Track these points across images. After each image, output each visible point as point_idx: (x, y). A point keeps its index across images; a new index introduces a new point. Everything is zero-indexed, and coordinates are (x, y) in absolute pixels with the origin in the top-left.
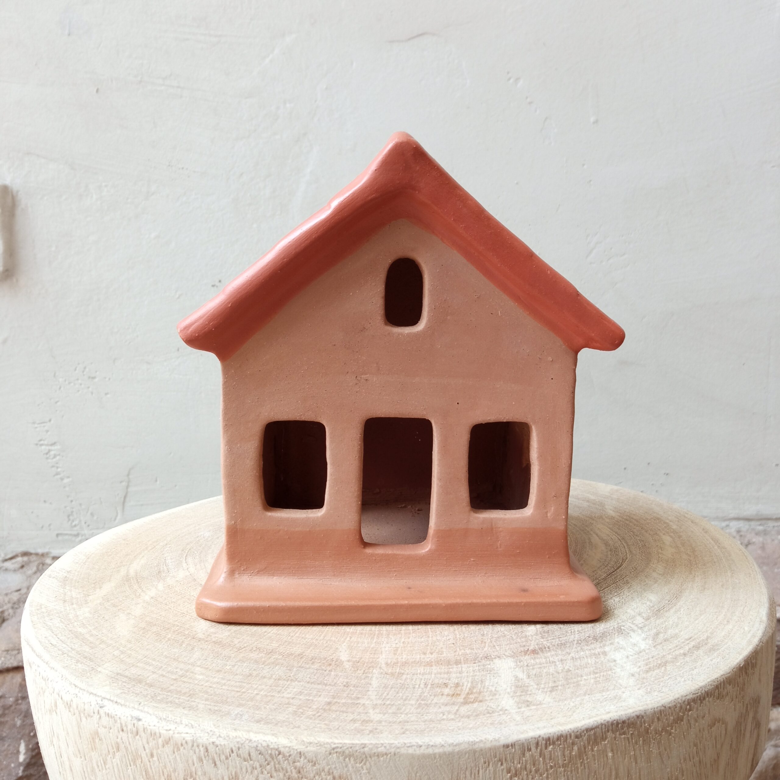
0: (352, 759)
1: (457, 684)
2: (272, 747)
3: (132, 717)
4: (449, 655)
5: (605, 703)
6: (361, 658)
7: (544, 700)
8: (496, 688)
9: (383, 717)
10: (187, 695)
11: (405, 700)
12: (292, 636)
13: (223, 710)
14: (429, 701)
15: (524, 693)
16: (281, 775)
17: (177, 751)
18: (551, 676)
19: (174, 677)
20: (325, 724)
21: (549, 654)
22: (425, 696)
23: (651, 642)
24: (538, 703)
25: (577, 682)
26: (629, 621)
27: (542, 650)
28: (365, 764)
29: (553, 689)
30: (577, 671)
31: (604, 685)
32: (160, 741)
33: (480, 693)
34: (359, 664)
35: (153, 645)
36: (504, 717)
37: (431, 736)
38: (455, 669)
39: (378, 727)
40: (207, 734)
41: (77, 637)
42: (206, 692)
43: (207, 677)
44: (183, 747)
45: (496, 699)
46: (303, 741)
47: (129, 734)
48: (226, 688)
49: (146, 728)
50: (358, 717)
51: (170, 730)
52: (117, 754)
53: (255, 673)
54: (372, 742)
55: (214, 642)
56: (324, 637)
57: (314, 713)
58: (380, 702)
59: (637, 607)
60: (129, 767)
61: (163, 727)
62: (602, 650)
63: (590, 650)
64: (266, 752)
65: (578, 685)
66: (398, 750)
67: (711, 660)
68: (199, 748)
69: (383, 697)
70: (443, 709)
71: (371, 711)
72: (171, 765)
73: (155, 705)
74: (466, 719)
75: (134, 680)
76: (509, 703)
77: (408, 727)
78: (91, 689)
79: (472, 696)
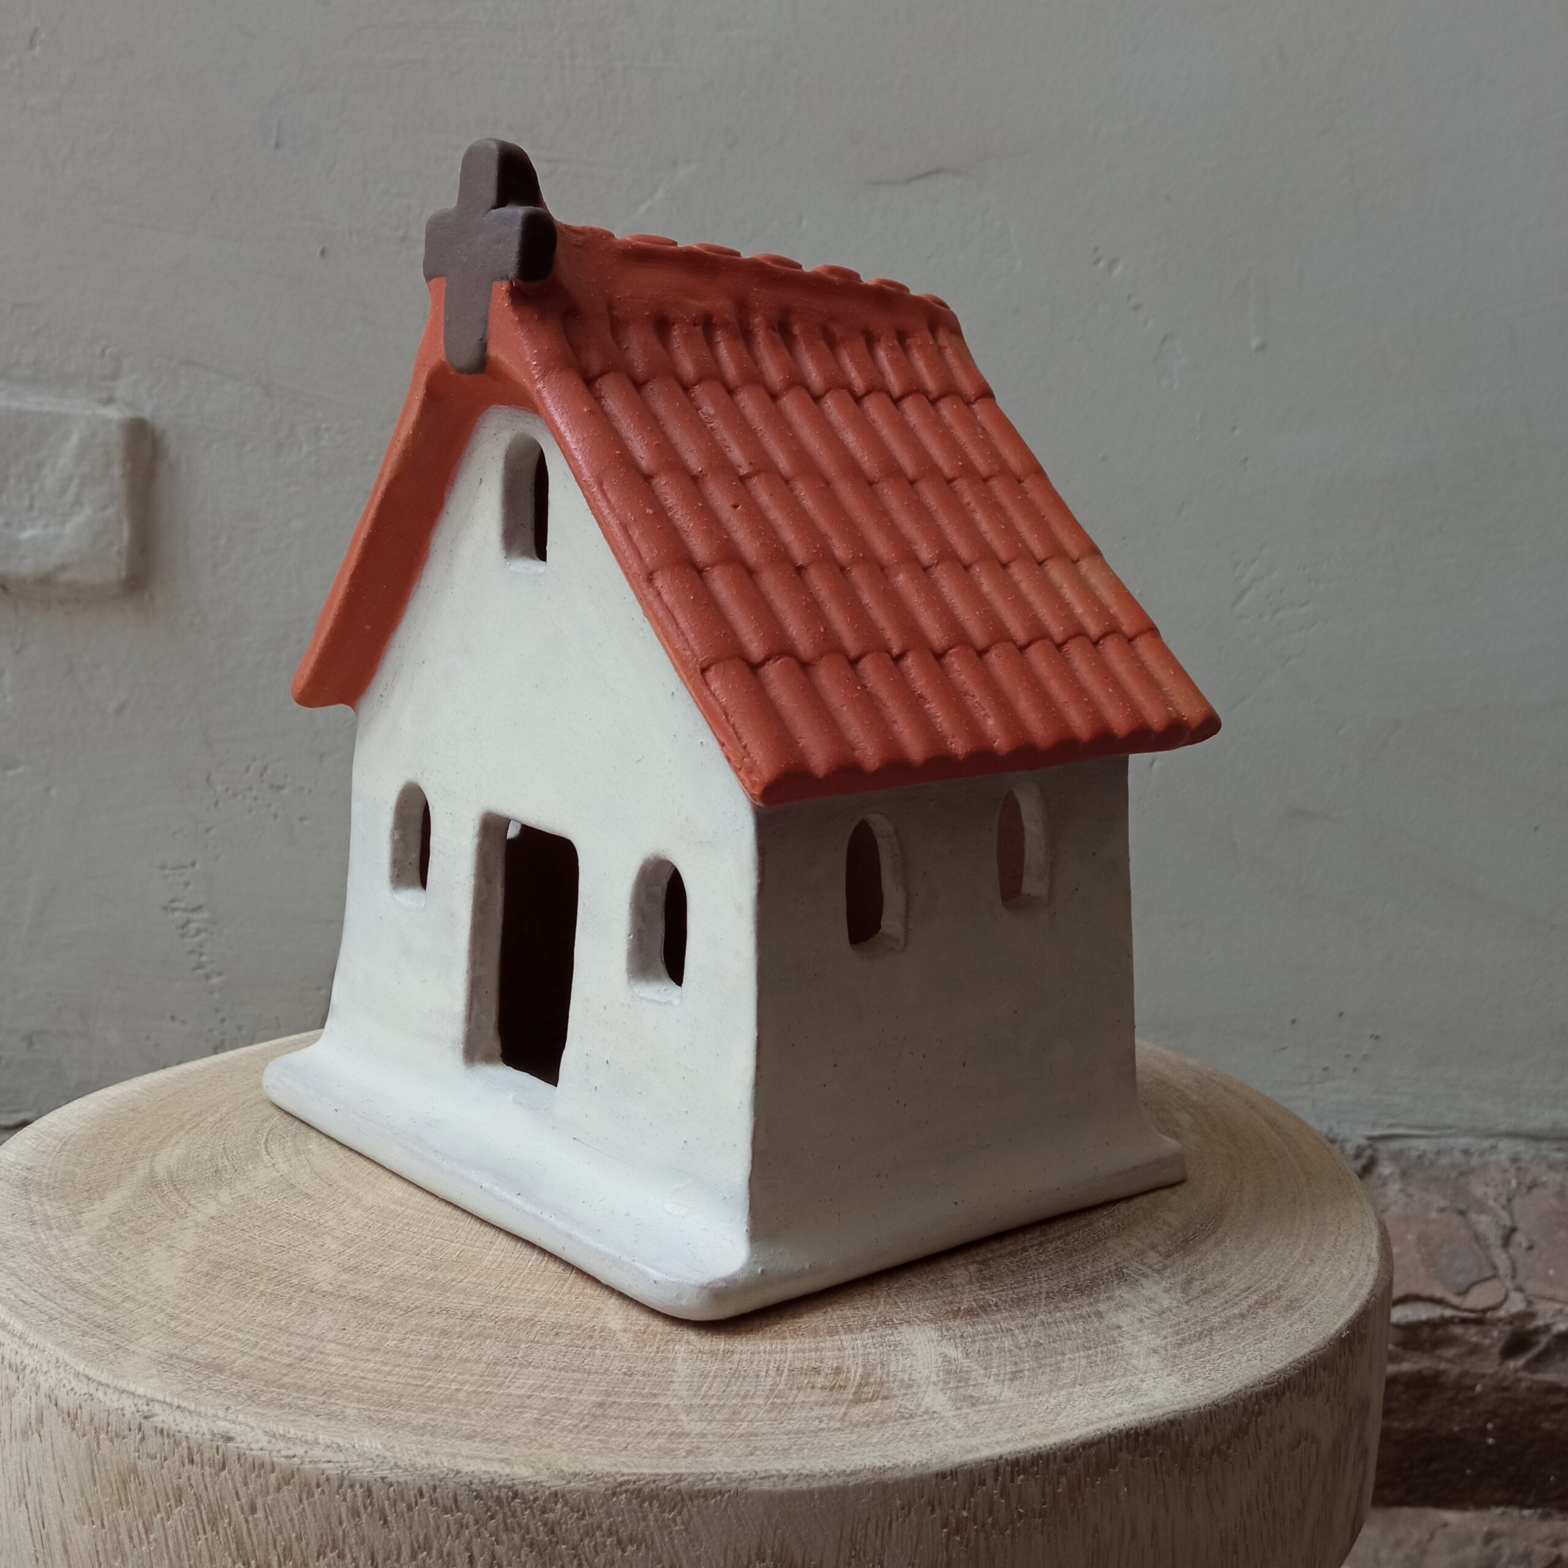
0: (656, 1504)
1: (837, 1368)
2: (501, 1483)
3: (214, 1434)
5: (1112, 1398)
7: (1000, 1395)
8: (910, 1374)
9: (709, 1428)
10: (320, 1393)
11: (745, 1397)
13: (396, 1418)
14: (791, 1399)
15: (962, 1384)
16: (517, 1538)
17: (307, 1499)
18: (1008, 1355)
19: (286, 1361)
21: (998, 1316)
22: (780, 1391)
23: (1179, 1295)
24: (991, 1399)
25: (1056, 1364)
26: (1136, 1259)
27: (985, 1310)
28: (680, 1513)
29: (1015, 1376)
30: (1052, 1345)
31: (1105, 1368)
32: (273, 1478)
33: (882, 1383)
34: (645, 1336)
35: (232, 1304)
36: (933, 1424)
37: (803, 1458)
38: (828, 1343)
39: (702, 1445)
40: (370, 1463)
41: (72, 1289)
42: (357, 1388)
43: (352, 1361)
44: (320, 1489)
45: (914, 1393)
46: (562, 1471)
47: (206, 1467)
48: (394, 1379)
49: (244, 1454)
50: (661, 1427)
51: (294, 1456)
52: (176, 1511)
53: (446, 1354)
54: (693, 1470)
55: (354, 1298)
57: (575, 1422)
58: (697, 1401)
59: (1147, 1236)
60: (202, 1536)
61: (279, 1451)
62: (1094, 1309)
63: (1072, 1309)
64: (489, 1494)
65: (1059, 1369)
66: (744, 1485)
67: (1291, 1325)
68: (353, 1490)
69: (703, 1393)
70: (817, 1411)
71: (683, 1417)
72: (293, 1526)
73: (258, 1410)
74: (864, 1429)
75: (206, 1367)
76: (937, 1400)
77: (758, 1444)
78: (122, 1384)
79: (869, 1391)
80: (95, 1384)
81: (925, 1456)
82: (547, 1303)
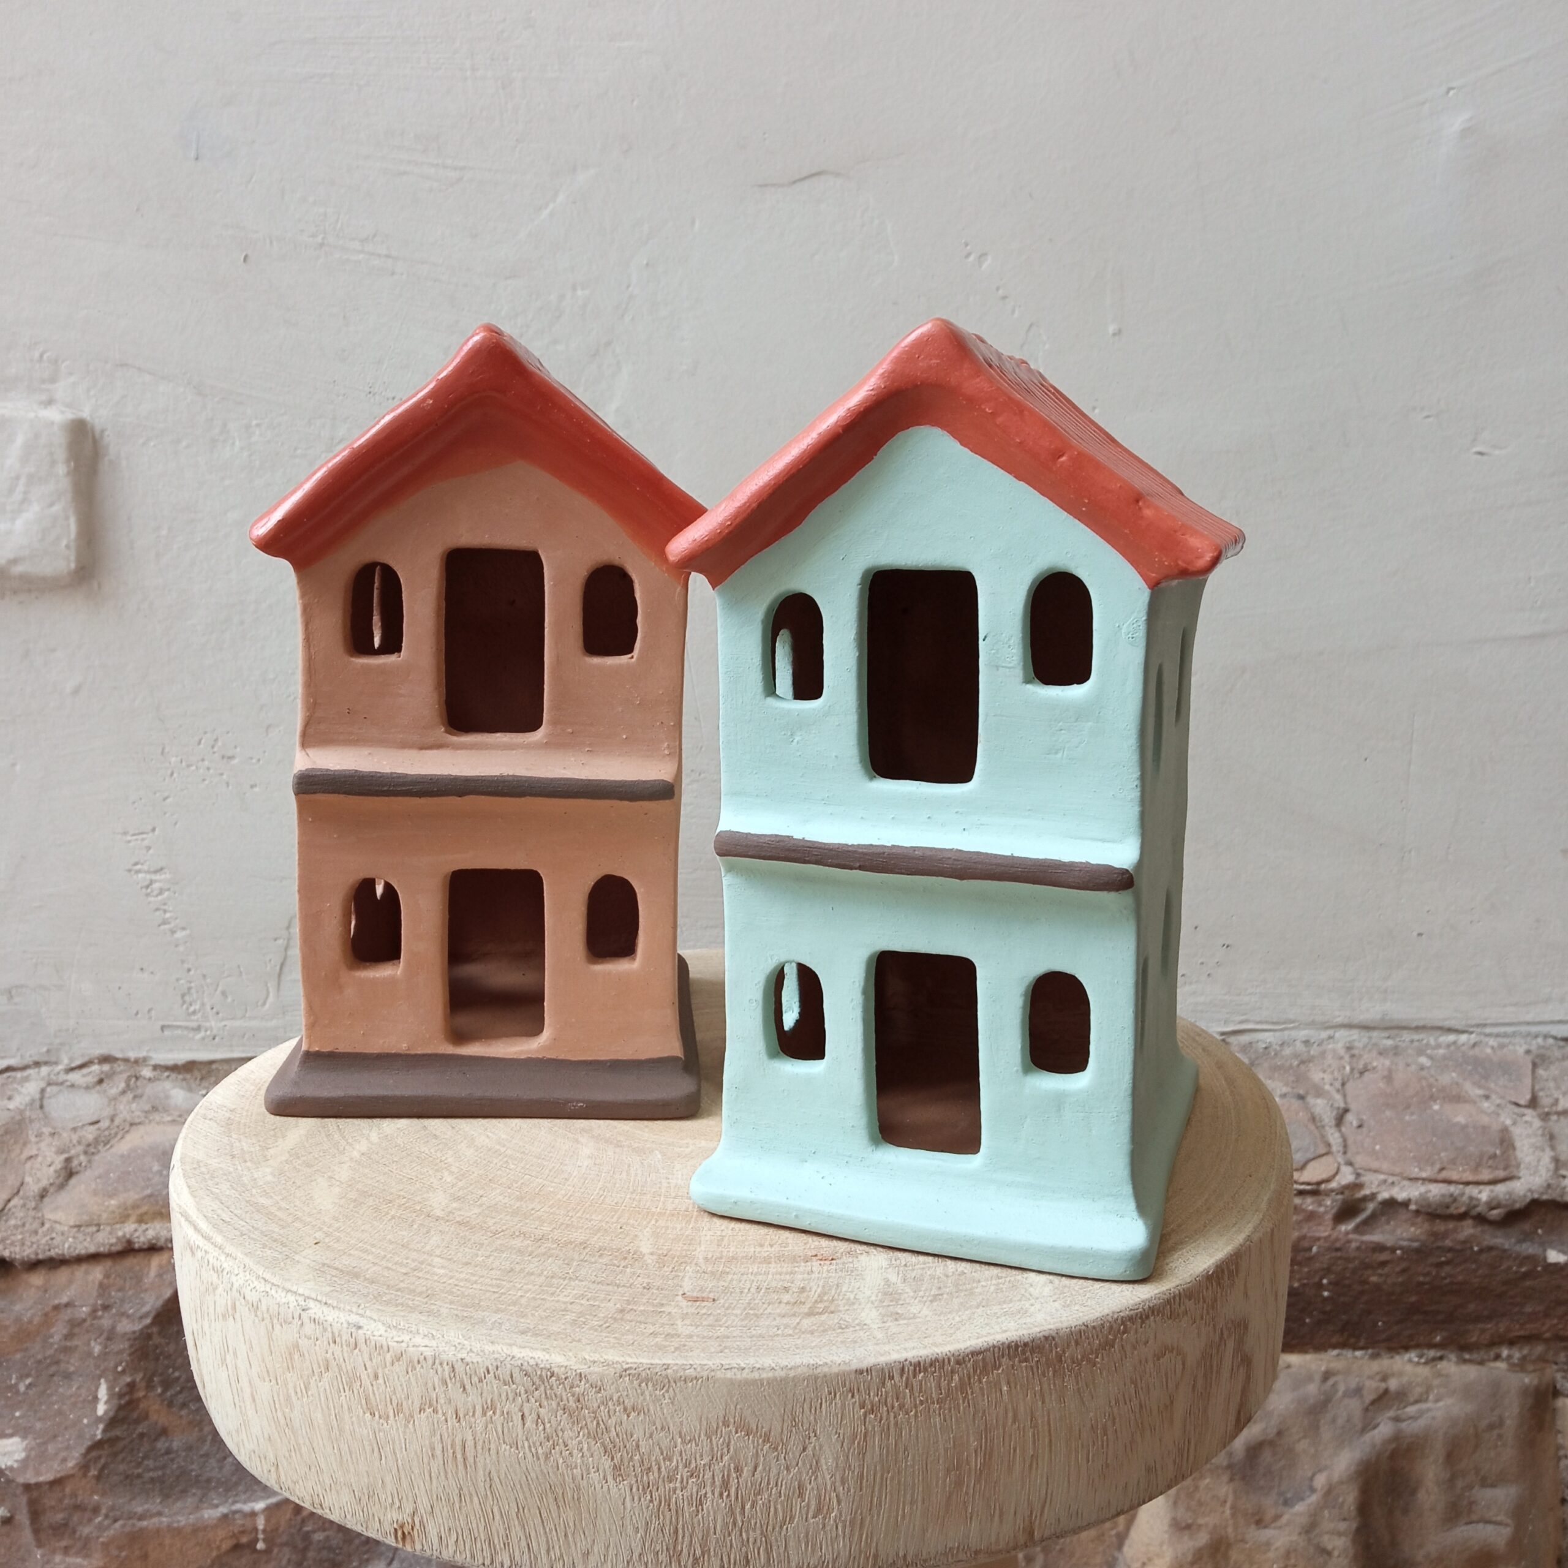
0: (650, 1384)
1: (803, 1288)
2: (542, 1366)
3: (349, 1324)
4: (796, 1248)
5: (1003, 1318)
6: (671, 1250)
7: (919, 1313)
8: (856, 1294)
9: (695, 1331)
10: (425, 1295)
11: (727, 1309)
12: (572, 1217)
13: (475, 1317)
14: (761, 1311)
15: (893, 1303)
16: (554, 1404)
17: (412, 1371)
18: (936, 1281)
19: (404, 1271)
20: (615, 1338)
22: (755, 1304)
24: (912, 1315)
28: (667, 1391)
29: (936, 1298)
31: (1007, 1294)
32: (388, 1357)
33: (833, 1300)
34: (666, 1258)
35: (370, 1225)
36: (861, 1333)
37: (758, 1356)
38: (803, 1267)
39: (687, 1344)
40: (454, 1348)
41: (258, 1211)
42: (451, 1293)
43: (450, 1272)
44: (420, 1365)
45: (854, 1309)
46: (585, 1359)
47: (344, 1346)
48: (479, 1286)
49: (369, 1339)
50: (661, 1329)
51: (403, 1342)
52: (325, 1376)
53: (518, 1267)
54: (677, 1362)
55: (458, 1222)
56: (619, 1218)
57: (601, 1323)
61: (392, 1338)
64: (534, 1373)
65: (971, 1293)
66: (713, 1374)
68: (442, 1367)
70: (778, 1321)
71: (679, 1322)
72: (403, 1389)
73: (380, 1307)
74: (809, 1336)
75: (348, 1273)
76: (870, 1315)
77: (728, 1344)
78: (288, 1285)
79: (821, 1306)
80: (270, 1285)
81: (848, 1357)
82: (599, 1230)
